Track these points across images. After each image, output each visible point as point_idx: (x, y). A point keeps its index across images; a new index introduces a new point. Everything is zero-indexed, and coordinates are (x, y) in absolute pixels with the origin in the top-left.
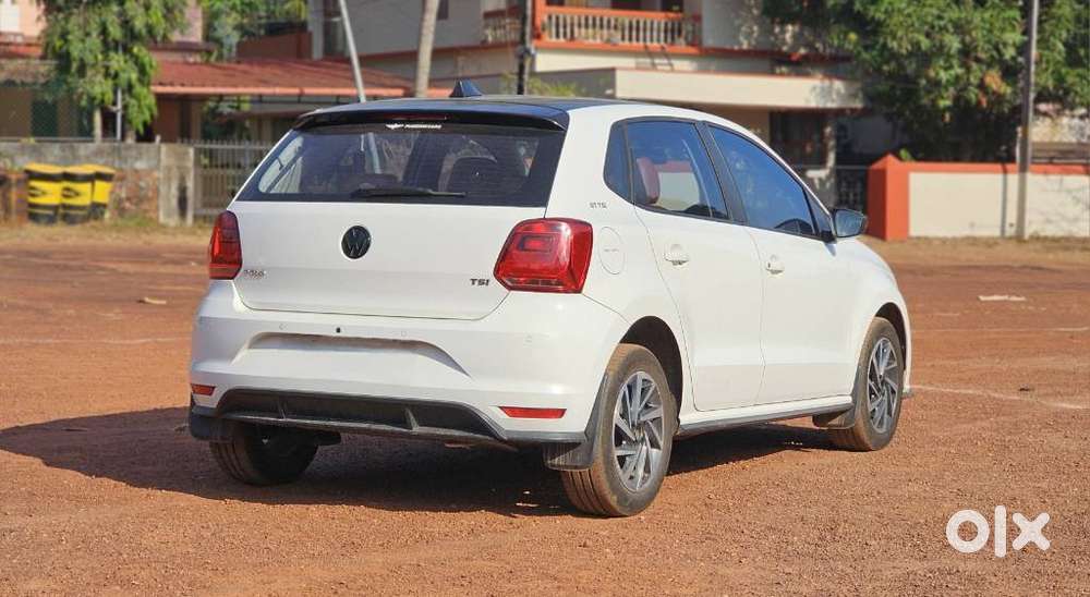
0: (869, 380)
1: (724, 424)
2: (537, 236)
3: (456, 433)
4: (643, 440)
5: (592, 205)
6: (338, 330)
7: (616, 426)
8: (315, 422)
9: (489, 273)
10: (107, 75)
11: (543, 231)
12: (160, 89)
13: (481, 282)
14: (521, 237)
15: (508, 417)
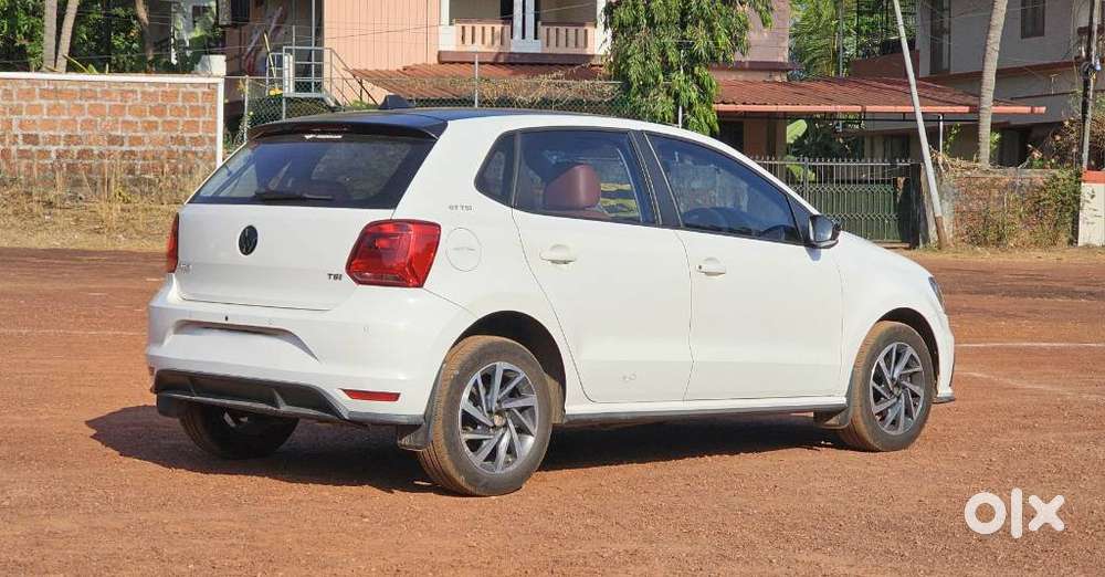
0: (872, 382)
1: (629, 416)
2: (386, 236)
3: (312, 412)
4: (506, 426)
5: (451, 207)
6: (227, 319)
7: (464, 411)
8: (211, 399)
9: (341, 269)
10: (668, 94)
11: (392, 231)
12: (722, 107)
13: (336, 277)
14: (371, 235)
15: (349, 399)
